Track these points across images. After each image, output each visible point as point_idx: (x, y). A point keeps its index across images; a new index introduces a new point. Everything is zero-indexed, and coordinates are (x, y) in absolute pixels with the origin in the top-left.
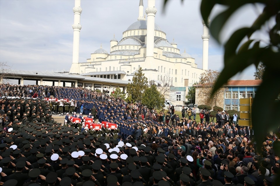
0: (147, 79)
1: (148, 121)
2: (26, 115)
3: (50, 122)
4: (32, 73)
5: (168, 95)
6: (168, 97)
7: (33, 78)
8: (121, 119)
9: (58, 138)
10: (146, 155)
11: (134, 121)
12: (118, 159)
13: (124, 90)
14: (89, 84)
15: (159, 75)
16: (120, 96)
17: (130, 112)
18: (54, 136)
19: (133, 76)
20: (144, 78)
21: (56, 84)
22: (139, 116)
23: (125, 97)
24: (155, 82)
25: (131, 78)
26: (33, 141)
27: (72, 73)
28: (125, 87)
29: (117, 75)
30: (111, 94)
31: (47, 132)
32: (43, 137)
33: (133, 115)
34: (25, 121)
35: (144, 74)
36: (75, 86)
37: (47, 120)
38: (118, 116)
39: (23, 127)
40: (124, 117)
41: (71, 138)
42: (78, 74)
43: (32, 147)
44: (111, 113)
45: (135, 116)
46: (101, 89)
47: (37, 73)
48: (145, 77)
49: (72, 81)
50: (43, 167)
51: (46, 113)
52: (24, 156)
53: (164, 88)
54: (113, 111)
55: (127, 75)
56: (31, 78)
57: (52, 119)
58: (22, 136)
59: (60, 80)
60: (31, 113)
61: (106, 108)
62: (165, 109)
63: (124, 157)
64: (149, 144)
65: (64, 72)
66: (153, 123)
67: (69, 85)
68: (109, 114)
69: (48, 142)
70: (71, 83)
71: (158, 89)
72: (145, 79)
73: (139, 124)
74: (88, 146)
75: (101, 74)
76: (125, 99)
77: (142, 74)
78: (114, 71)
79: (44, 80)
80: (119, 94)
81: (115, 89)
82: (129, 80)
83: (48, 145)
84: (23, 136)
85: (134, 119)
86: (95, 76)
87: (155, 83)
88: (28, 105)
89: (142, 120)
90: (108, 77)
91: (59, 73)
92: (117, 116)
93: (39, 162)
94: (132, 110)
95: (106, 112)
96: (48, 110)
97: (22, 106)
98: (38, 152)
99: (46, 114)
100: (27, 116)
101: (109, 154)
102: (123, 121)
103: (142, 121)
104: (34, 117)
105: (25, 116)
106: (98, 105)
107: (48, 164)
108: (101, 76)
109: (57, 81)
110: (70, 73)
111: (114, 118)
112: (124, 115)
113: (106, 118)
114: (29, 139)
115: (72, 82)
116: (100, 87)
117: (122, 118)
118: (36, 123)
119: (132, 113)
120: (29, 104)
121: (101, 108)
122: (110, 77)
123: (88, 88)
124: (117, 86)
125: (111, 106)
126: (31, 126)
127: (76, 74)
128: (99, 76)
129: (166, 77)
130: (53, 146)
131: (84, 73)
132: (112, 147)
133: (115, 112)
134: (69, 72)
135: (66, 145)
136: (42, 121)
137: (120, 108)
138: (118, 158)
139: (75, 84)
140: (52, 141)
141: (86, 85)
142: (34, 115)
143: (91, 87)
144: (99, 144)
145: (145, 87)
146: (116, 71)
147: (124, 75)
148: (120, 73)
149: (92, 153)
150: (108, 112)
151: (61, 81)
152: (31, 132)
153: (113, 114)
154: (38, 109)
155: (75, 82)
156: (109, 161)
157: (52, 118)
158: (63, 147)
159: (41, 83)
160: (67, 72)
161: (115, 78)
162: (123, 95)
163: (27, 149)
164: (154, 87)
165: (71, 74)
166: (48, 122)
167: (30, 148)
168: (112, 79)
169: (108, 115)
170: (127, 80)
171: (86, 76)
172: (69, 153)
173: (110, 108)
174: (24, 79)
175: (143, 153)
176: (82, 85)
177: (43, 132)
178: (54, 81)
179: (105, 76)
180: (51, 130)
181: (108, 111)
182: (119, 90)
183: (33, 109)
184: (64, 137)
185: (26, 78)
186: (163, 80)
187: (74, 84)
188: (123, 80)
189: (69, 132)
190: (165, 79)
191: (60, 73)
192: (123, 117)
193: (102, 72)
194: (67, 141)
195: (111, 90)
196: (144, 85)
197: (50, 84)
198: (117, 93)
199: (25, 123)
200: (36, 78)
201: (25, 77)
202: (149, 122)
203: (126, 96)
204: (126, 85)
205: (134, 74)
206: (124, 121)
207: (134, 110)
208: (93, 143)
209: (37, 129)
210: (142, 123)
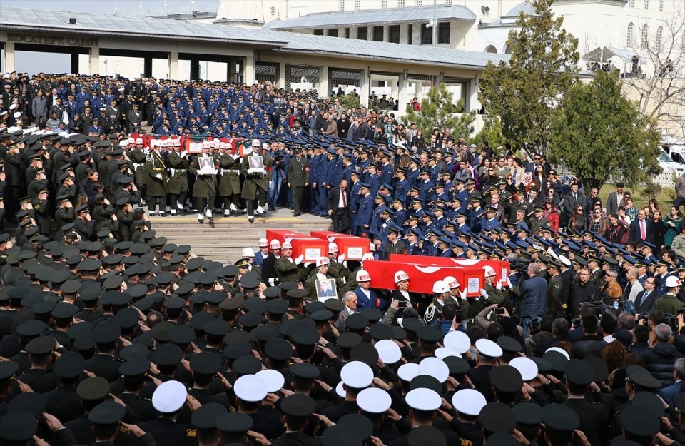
0: (576, 42)
1: (576, 239)
2: (30, 206)
4: (53, 20)
5: (676, 119)
6: (675, 128)
7: (56, 43)
8: (450, 229)
9: (175, 313)
10: (571, 397)
11: (514, 238)
12: (444, 413)
13: (466, 94)
14: (307, 68)
15: (631, 24)
16: (450, 124)
17: (495, 198)
18: (158, 305)
19: (507, 31)
20: (562, 37)
21: (161, 68)
22: (533, 215)
23: (472, 130)
24: (612, 54)
25: (500, 38)
26: (65, 322)
27: (230, 17)
28: (470, 80)
29: (433, 24)
30: (405, 114)
31: (124, 286)
32: (107, 308)
33: (509, 211)
34: (29, 237)
35: (560, 21)
36: (242, 77)
37: (125, 232)
38: (439, 214)
39: (23, 260)
40: (467, 222)
41: (230, 314)
42: (255, 22)
43: (59, 350)
44: (408, 202)
45: (520, 215)
46: (364, 92)
47: (73, 21)
48: (564, 30)
49: (231, 53)
50: (112, 440)
51: (119, 202)
52: (30, 390)
53: (658, 85)
54: (415, 194)
55: (482, 26)
56: (49, 43)
57: (146, 229)
58: (20, 300)
59: (174, 51)
60: (53, 202)
61: (388, 179)
62: (663, 186)
63: (470, 401)
64: (585, 345)
65: (196, 15)
66: (603, 249)
67: (214, 72)
68: (399, 206)
69: (132, 332)
70: (225, 65)
71: (631, 92)
72: (567, 44)
73: (535, 256)
74: (306, 351)
75: (360, 20)
76: (472, 136)
77: (554, 18)
78: (419, 7)
79: (104, 52)
80: (443, 115)
81: (427, 89)
82: (492, 49)
83: (127, 343)
84: (22, 302)
85: (512, 230)
86: (333, 32)
87: (613, 59)
88: (40, 164)
89: (548, 236)
90: (394, 33)
91: (170, 17)
92: (433, 217)
93: (96, 415)
94: (503, 187)
95: (384, 198)
96: (126, 185)
97: (14, 171)
98: (90, 374)
99: (122, 206)
100: (36, 214)
101: (399, 389)
102: (462, 240)
103: (551, 239)
104: (65, 216)
105: (28, 212)
106: (349, 164)
107: (135, 428)
108: (362, 33)
109: (164, 55)
110: (219, 17)
111: (421, 225)
112: (467, 213)
113: (384, 226)
114: (44, 317)
115: (231, 61)
116: (357, 83)
117: (456, 227)
118: (76, 244)
119: (503, 202)
120: (43, 159)
121: (363, 177)
122: (403, 34)
123: (304, 86)
124: (435, 77)
125: (406, 171)
126: (54, 257)
127: (248, 23)
128: (353, 33)
129: (666, 33)
130: (150, 348)
131: (283, 17)
132: (411, 356)
134: (215, 15)
135: (211, 344)
136: (99, 234)
137: (447, 178)
138: (442, 408)
139: (242, 69)
140: (149, 323)
141: (293, 70)
142: (67, 209)
143: (315, 80)
144: (353, 340)
145: (564, 83)
146: (429, 7)
147: (466, 23)
148: (447, 14)
149: (323, 384)
150: (393, 196)
151: (182, 56)
152: (56, 285)
153: (418, 207)
154: (85, 182)
155: (241, 61)
156: (398, 423)
157: (143, 224)
158: (198, 351)
159: (94, 65)
160: (205, 15)
161: (426, 38)
162: (463, 119)
163: (39, 357)
164: (607, 80)
165: (225, 21)
166: (130, 239)
167: (54, 356)
168: (410, 42)
169: (395, 210)
170: (481, 48)
171: (290, 30)
172: (224, 380)
173: (402, 178)
174: (19, 47)
175: (557, 386)
176: (273, 71)
177: (106, 285)
178: (148, 57)
179: (378, 33)
180: (142, 276)
181: (393, 192)
182: (445, 95)
183: (63, 181)
184: (198, 307)
185: (28, 41)
186: (651, 44)
187: (238, 70)
188: (460, 47)
189: (219, 287)
190: (663, 40)
191: (177, 17)
192: (462, 221)
193: (365, 11)
194: (214, 326)
195: (407, 94)
196: (562, 69)
197: (131, 68)
198: (434, 112)
199: (28, 244)
200: (72, 44)
201: (23, 37)
202: (584, 243)
203: (478, 124)
204: (476, 71)
205: (514, 21)
206: (468, 238)
207: (511, 189)
208: (331, 336)
209: (82, 272)
210: (550, 251)
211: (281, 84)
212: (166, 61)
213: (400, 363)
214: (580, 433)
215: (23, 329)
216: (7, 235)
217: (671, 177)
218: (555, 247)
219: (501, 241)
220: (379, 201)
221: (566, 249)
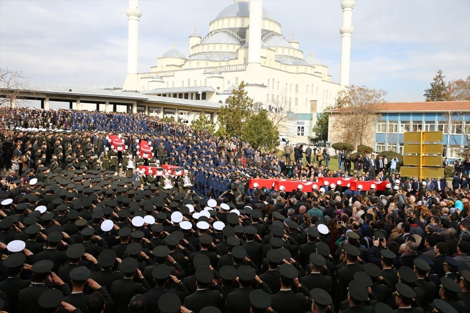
0: (251, 100)
1: (252, 168)
2: (56, 157)
3: (95, 170)
4: (63, 90)
5: (284, 127)
6: (283, 130)
7: (64, 98)
8: (208, 165)
9: (110, 196)
10: (253, 223)
11: (230, 168)
12: (210, 230)
13: (212, 118)
14: (156, 108)
15: (268, 94)
16: (207, 128)
17: (224, 154)
20: (247, 98)
21: (102, 107)
22: (237, 160)
23: (215, 130)
24: (262, 104)
25: (224, 98)
26: (71, 199)
27: (127, 90)
28: (213, 113)
29: (200, 93)
30: (191, 124)
31: (91, 186)
32: (85, 194)
33: (228, 159)
34: (55, 168)
35: (247, 93)
36: (132, 111)
37: (90, 166)
38: (204, 160)
39: (54, 177)
40: (214, 162)
41: (131, 196)
42: (136, 91)
43: (68, 209)
44: (193, 155)
45: (232, 160)
46: (176, 117)
47: (70, 90)
48: (248, 96)
49: (128, 102)
50: (90, 241)
51: (88, 156)
52: (59, 224)
53: (278, 115)
54: (195, 152)
55: (217, 94)
56: (62, 98)
57: (98, 165)
58: (53, 191)
59: (108, 101)
61: (185, 147)
62: (280, 150)
63: (219, 225)
65: (115, 89)
66: (261, 172)
67: (122, 109)
68: (190, 157)
69: (95, 202)
70: (126, 106)
71: (270, 118)
72: (248, 101)
73: (238, 174)
75: (174, 91)
76: (215, 132)
77: (244, 92)
78: (195, 87)
79: (82, 102)
80: (204, 125)
81: (199, 116)
82: (221, 102)
83: (95, 206)
84: (54, 192)
85: (229, 165)
86: (165, 95)
87: (263, 106)
88: (59, 142)
89: (242, 167)
90: (186, 96)
91: (105, 89)
92: (202, 161)
94: (226, 150)
95: (184, 154)
96: (90, 150)
97: (49, 144)
98: (80, 218)
99: (89, 157)
100: (58, 160)
102: (213, 169)
103: (243, 168)
104: (69, 161)
105: (55, 159)
106: (171, 142)
107: (98, 237)
108: (175, 96)
109: (104, 103)
110: (123, 90)
111: (198, 163)
112: (214, 159)
113: (184, 164)
114: (63, 197)
115: (128, 105)
116: (173, 113)
117: (210, 164)
118: (73, 171)
119: (226, 155)
120: (60, 141)
121: (177, 147)
122: (190, 96)
123: (154, 114)
124: (201, 111)
125: (192, 145)
126: (65, 176)
127: (134, 92)
128: (172, 95)
129: (280, 98)
130: (103, 207)
131: (147, 90)
132: (197, 210)
133: (200, 154)
134: (122, 89)
135: (124, 206)
136: (81, 167)
137: (206, 147)
138: (210, 228)
139: (132, 108)
140: (100, 199)
141: (151, 108)
142: (69, 158)
143: (158, 112)
144: (176, 204)
145: (247, 114)
146: (199, 87)
147: (212, 93)
148: (205, 90)
150: (187, 153)
151: (110, 103)
152: (64, 186)
153: (196, 157)
154: (75, 148)
155: (132, 105)
156: (194, 233)
157: (97, 163)
158: (119, 209)
159: (78, 106)
160: (118, 89)
161: (198, 97)
162: (211, 126)
163: (62, 212)
164: (263, 114)
165: (125, 91)
166: (92, 169)
167: (67, 211)
168: (192, 99)
169: (188, 158)
170: (217, 101)
171: (149, 94)
172: (130, 220)
173: (191, 147)
174: (50, 100)
175: (248, 219)
176: (143, 109)
177: (85, 186)
178: (98, 104)
179: (181, 96)
180: (98, 182)
181: (187, 152)
182: (205, 117)
183: (67, 148)
184: (119, 193)
185: (54, 97)
186: (276, 101)
187: (130, 108)
188: (209, 101)
189: (126, 186)
190: (279, 100)
191: (108, 89)
192: (212, 162)
193: (176, 88)
194: (126, 200)
195: (192, 117)
196: (247, 109)
197: (92, 107)
198: (201, 123)
199: (55, 171)
200: (70, 99)
201: (52, 96)
202: (254, 169)
203: (217, 128)
204: (217, 109)
206: (215, 168)
207: (229, 151)
209: (75, 181)
210: (243, 172)
211: (146, 113)
212: (104, 105)
213: (193, 212)
214: (258, 235)
215: (55, 202)
216: (47, 168)
217: (283, 147)
218: (244, 171)
219: (226, 169)
220: (182, 155)
221: (248, 171)
